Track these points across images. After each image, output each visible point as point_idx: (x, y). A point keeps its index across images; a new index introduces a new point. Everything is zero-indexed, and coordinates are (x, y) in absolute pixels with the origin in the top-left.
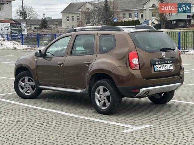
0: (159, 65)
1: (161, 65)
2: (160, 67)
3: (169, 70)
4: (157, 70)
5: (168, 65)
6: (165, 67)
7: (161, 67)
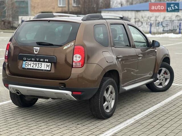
0: (30, 62)
1: (32, 62)
2: (30, 64)
3: (42, 70)
4: (25, 67)
5: (43, 63)
6: (37, 66)
7: (32, 65)
